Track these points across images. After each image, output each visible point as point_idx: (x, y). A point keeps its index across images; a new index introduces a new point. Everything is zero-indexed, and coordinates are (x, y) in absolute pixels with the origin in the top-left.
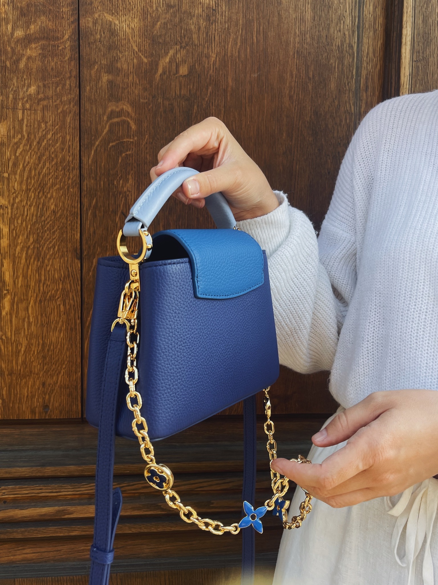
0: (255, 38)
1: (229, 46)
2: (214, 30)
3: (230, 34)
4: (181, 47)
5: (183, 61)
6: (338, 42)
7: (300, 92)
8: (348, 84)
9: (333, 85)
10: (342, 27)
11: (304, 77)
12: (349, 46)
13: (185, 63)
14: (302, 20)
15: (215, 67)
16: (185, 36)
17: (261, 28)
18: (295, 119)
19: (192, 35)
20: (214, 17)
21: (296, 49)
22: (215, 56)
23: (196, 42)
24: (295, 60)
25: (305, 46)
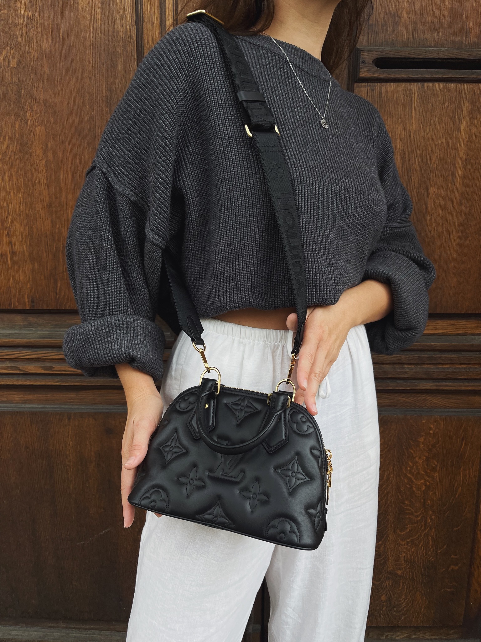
0: (61, 37)
1: (44, 44)
2: (32, 34)
3: (43, 35)
4: (11, 48)
5: (12, 57)
6: (122, 34)
7: (97, 74)
8: (132, 66)
9: (120, 67)
10: (124, 23)
11: (98, 62)
12: (130, 37)
13: (14, 59)
14: (95, 20)
15: (34, 60)
16: (13, 40)
17: (65, 29)
18: (95, 95)
19: (17, 38)
20: (32, 25)
21: (91, 42)
22: (34, 51)
23: (21, 43)
24: (91, 51)
25: (98, 39)
